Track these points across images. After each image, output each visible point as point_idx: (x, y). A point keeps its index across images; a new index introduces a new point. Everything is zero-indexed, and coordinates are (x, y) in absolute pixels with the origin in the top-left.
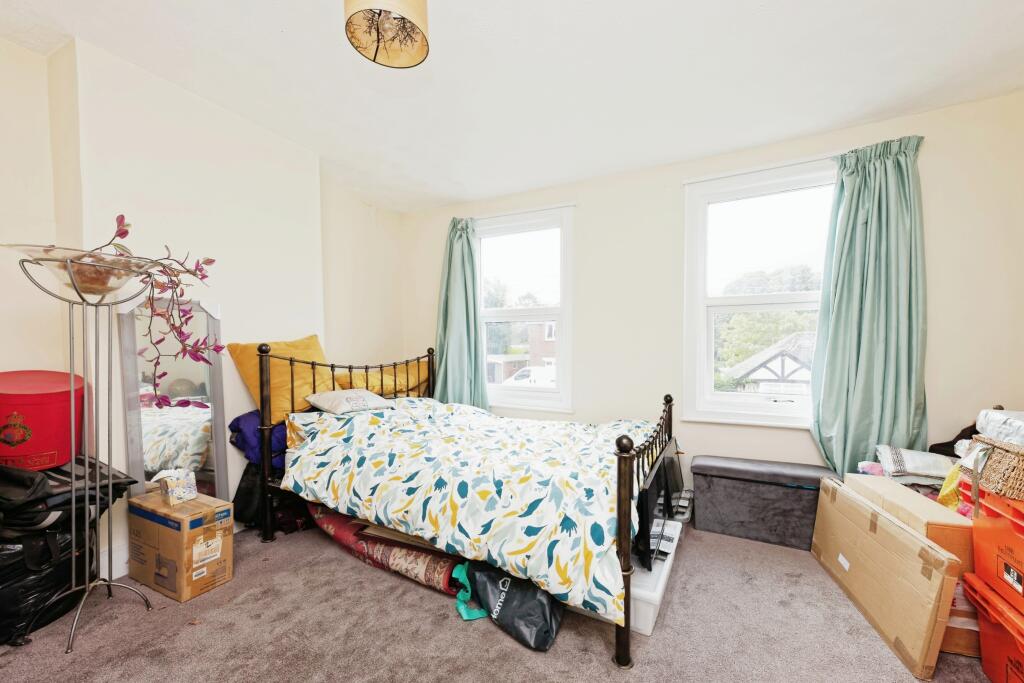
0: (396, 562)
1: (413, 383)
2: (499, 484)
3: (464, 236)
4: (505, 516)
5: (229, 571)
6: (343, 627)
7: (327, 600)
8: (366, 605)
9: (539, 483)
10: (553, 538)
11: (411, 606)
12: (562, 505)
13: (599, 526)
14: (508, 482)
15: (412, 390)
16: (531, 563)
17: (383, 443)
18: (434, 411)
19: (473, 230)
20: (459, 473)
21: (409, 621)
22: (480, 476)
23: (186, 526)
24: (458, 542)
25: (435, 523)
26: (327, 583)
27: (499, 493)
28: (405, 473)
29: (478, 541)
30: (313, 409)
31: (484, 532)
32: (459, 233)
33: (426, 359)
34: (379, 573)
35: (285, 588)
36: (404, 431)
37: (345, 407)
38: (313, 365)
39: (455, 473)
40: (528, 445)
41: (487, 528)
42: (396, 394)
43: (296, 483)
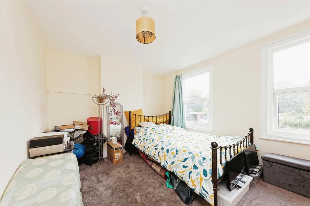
0: (154, 167)
1: (165, 120)
2: (177, 151)
3: (179, 80)
4: (178, 161)
5: (122, 160)
6: (140, 179)
7: (138, 172)
8: (146, 176)
9: (189, 153)
10: (191, 171)
11: (155, 179)
12: (194, 161)
13: (206, 170)
14: (180, 151)
15: (165, 122)
16: (184, 176)
17: (152, 136)
18: (168, 128)
19: (182, 78)
20: (168, 146)
21: (154, 183)
22: (173, 148)
23: (114, 149)
24: (166, 165)
25: (161, 159)
26: (139, 168)
27: (177, 153)
28: (155, 144)
29: (170, 166)
30: (140, 126)
31: (172, 164)
32: (177, 79)
33: (169, 114)
34: (150, 169)
35: (131, 167)
36: (158, 133)
37: (146, 126)
38: (140, 116)
39: (167, 146)
40: (191, 141)
41: (173, 163)
42: (160, 123)
43: (135, 143)
